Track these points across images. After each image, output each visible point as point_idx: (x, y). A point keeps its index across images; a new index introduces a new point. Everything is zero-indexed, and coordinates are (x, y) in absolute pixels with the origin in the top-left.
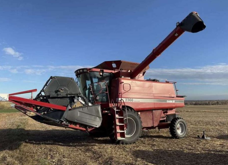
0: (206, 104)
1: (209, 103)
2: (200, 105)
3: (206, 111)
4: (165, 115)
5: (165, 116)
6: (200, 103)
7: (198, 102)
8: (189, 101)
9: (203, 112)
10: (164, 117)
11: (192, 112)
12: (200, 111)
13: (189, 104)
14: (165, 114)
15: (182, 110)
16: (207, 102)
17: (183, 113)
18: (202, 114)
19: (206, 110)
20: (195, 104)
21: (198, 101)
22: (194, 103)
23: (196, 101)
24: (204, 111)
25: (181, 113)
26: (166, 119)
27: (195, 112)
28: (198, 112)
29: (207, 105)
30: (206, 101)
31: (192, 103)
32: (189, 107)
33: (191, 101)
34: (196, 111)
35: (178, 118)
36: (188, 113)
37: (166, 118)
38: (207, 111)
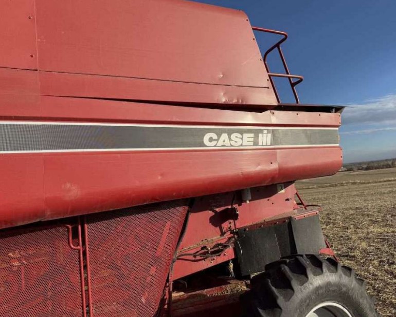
0: (388, 166)
1: (392, 163)
2: (376, 168)
3: (390, 179)
4: (228, 235)
5: (223, 240)
6: (376, 165)
7: (372, 165)
8: (354, 164)
9: (385, 181)
10: (218, 251)
11: (364, 183)
12: (379, 180)
13: (355, 170)
14: (225, 226)
15: (344, 182)
16: (390, 163)
17: (346, 187)
18: (383, 185)
19: (391, 177)
20: (367, 169)
21: (373, 162)
22: (365, 166)
23: (369, 163)
24: (385, 179)
25: (341, 188)
26: (235, 261)
27: (369, 183)
28: (376, 182)
29: (390, 167)
30: (386, 160)
31: (361, 168)
32: (357, 175)
33: (360, 164)
34: (370, 181)
35: (317, 262)
36: (356, 186)
37: (236, 250)
38: (393, 179)
